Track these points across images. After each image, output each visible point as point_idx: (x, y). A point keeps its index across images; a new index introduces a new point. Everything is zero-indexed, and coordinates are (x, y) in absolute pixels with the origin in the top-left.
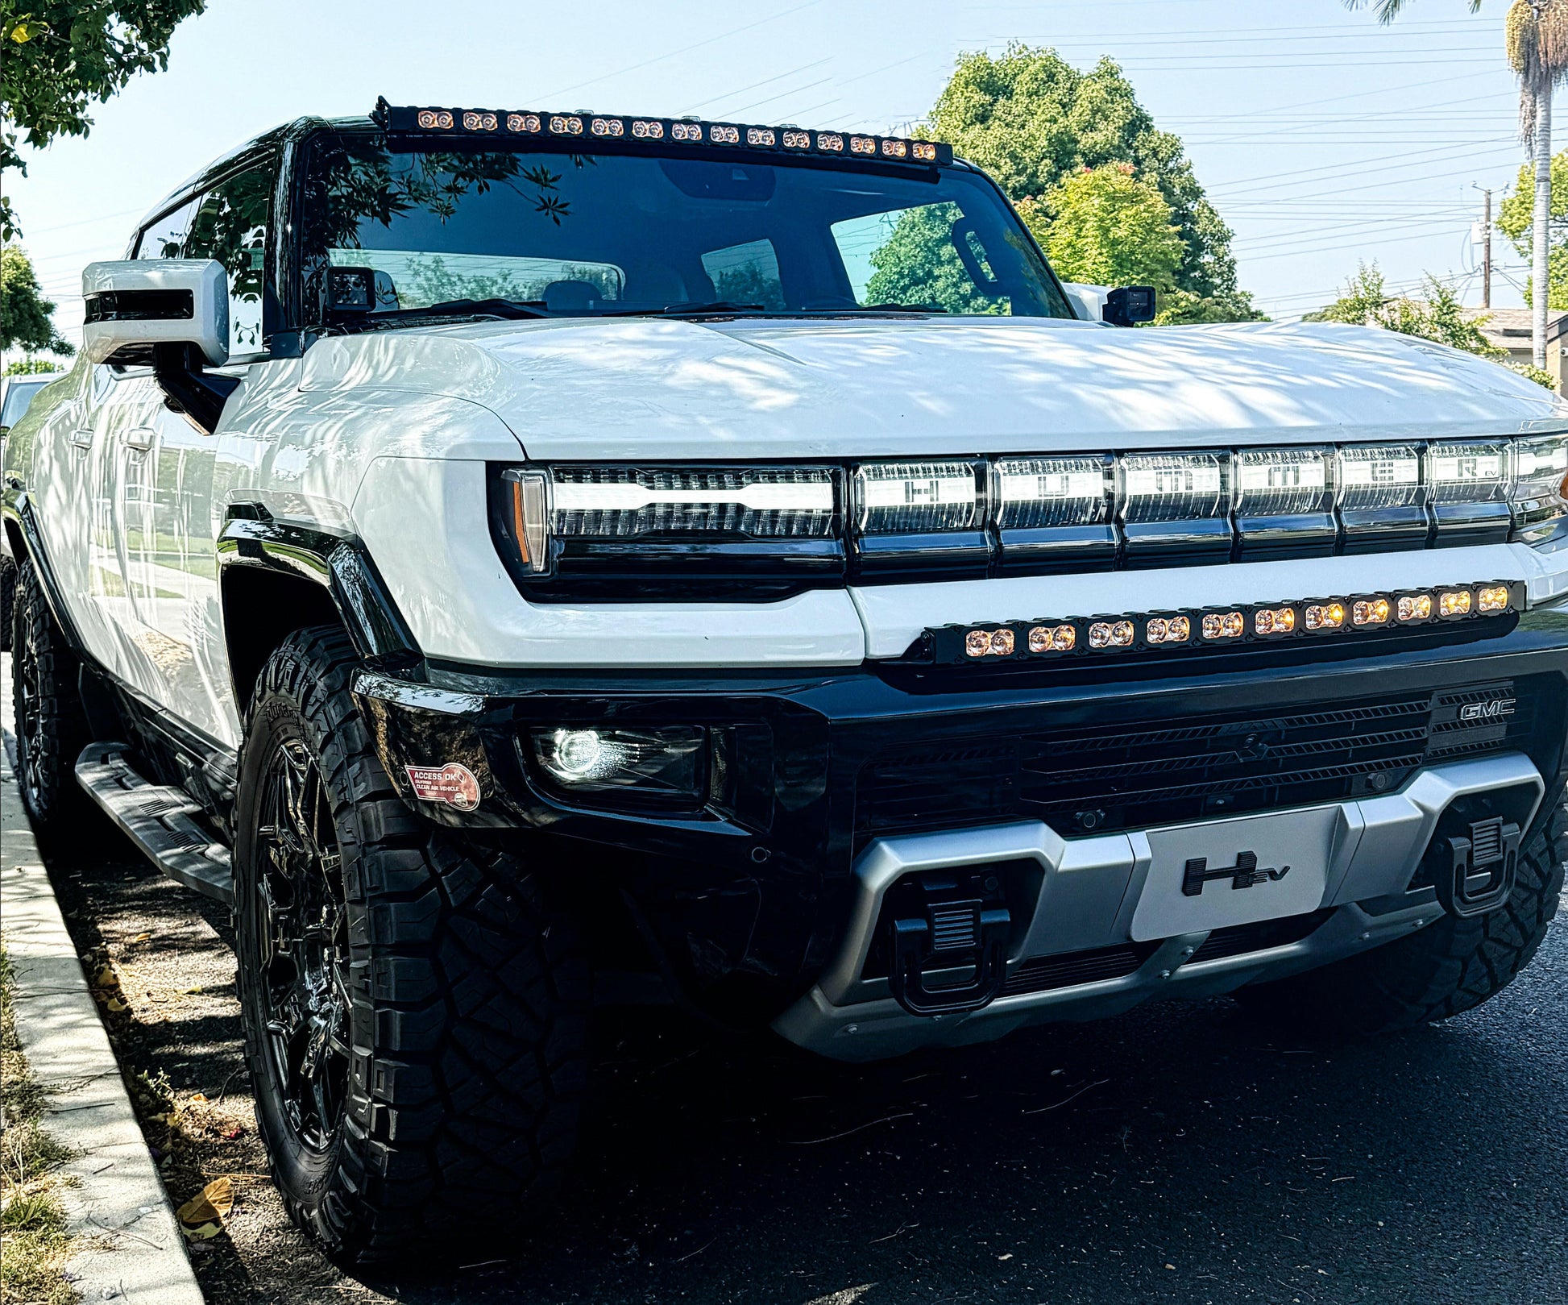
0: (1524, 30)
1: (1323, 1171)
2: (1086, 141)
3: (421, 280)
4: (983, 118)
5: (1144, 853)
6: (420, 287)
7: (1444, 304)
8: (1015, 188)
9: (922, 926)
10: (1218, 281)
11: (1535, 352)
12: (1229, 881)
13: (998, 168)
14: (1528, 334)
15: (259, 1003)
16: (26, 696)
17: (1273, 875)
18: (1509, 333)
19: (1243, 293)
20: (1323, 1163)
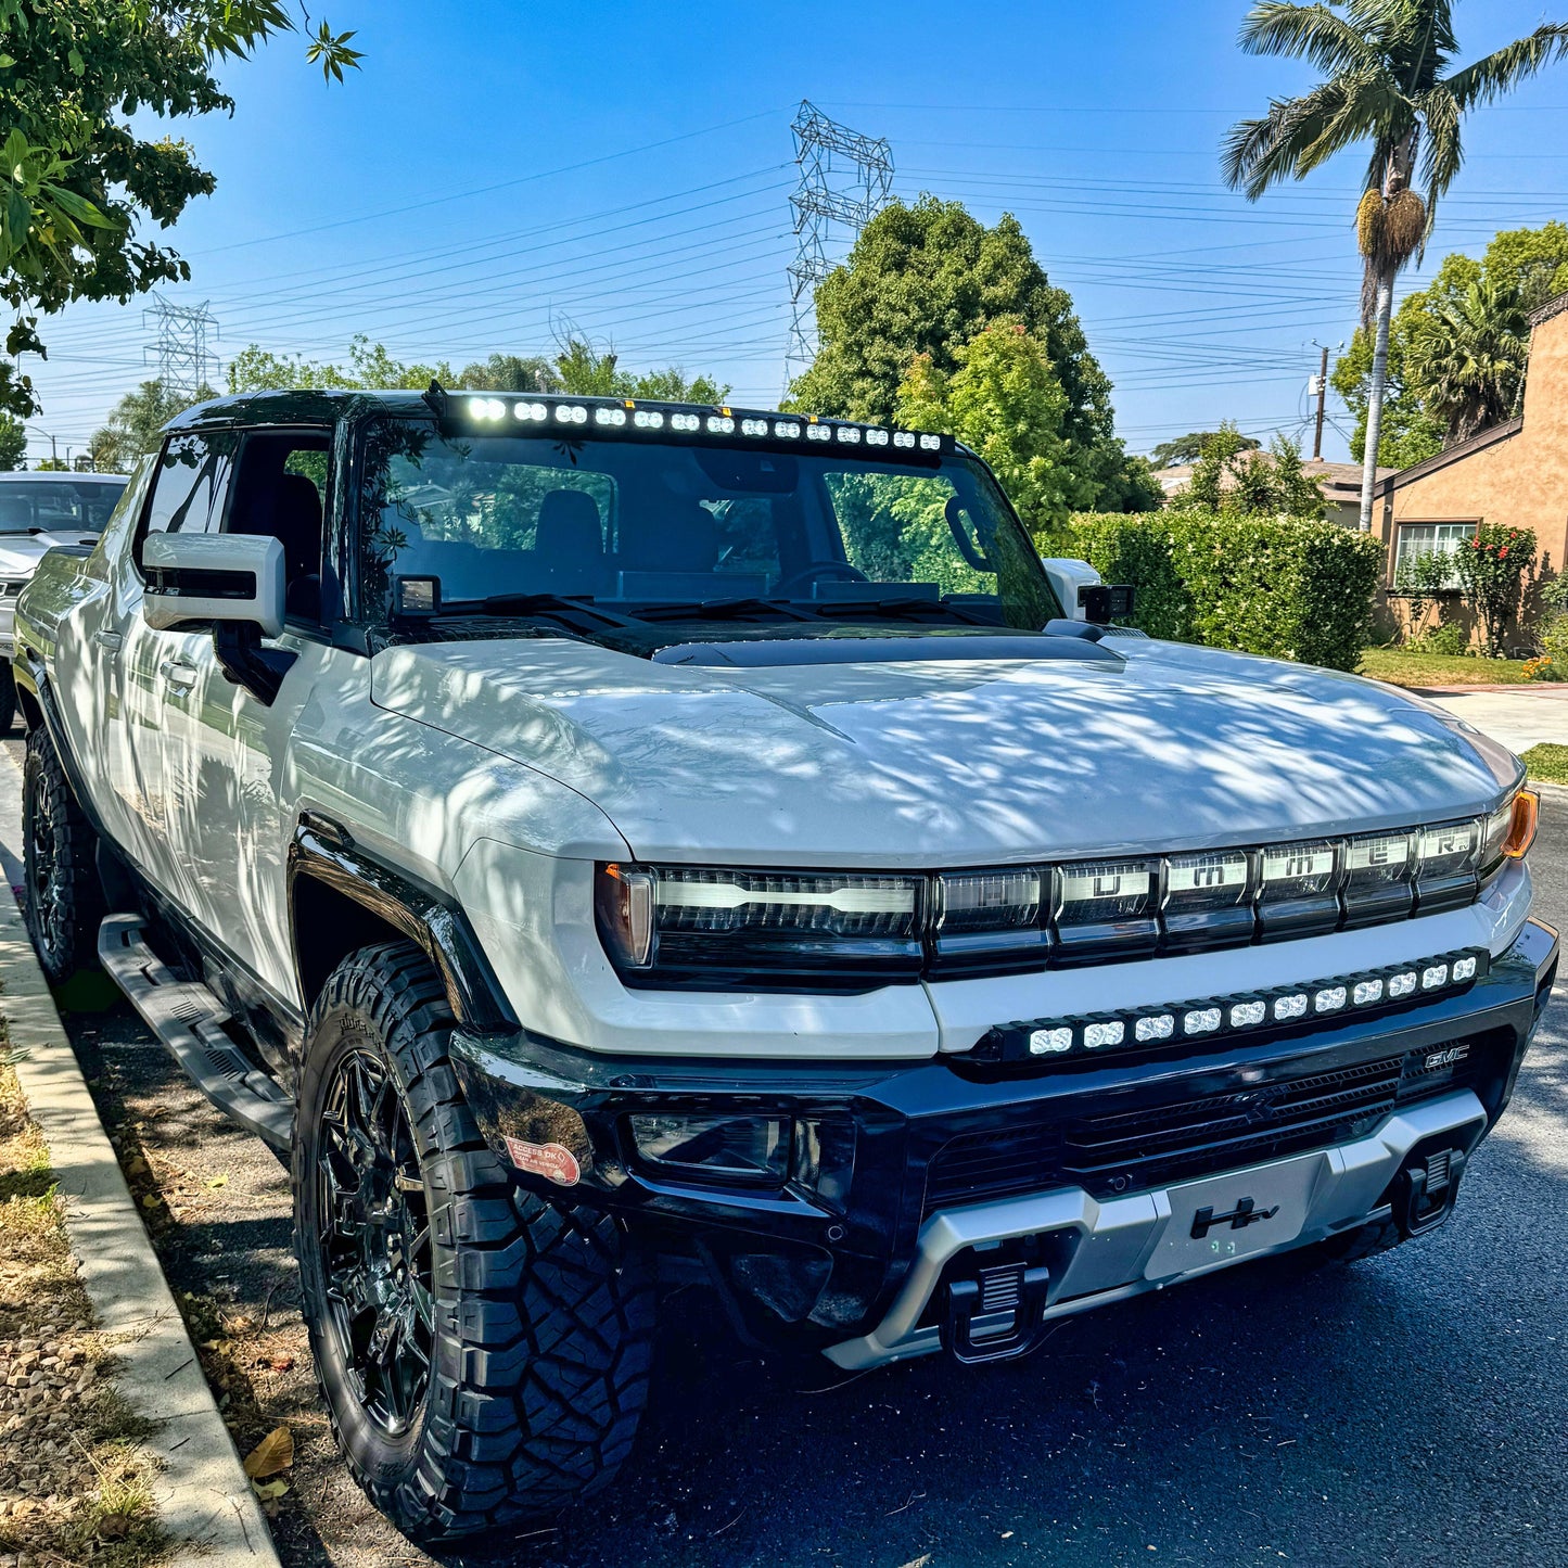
0: (1375, 219)
1: (1268, 1433)
2: (988, 293)
3: (364, 368)
4: (900, 265)
5: (1165, 1210)
6: (363, 374)
7: (1289, 461)
8: (921, 332)
9: (973, 1287)
10: (1097, 428)
11: (1363, 506)
12: (1229, 1223)
13: (907, 313)
14: (1358, 488)
15: (319, 1270)
16: (38, 852)
17: (1267, 1215)
18: (1340, 487)
19: (1118, 440)
20: (1268, 1423)
